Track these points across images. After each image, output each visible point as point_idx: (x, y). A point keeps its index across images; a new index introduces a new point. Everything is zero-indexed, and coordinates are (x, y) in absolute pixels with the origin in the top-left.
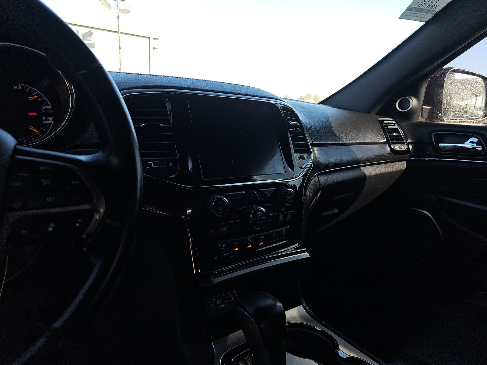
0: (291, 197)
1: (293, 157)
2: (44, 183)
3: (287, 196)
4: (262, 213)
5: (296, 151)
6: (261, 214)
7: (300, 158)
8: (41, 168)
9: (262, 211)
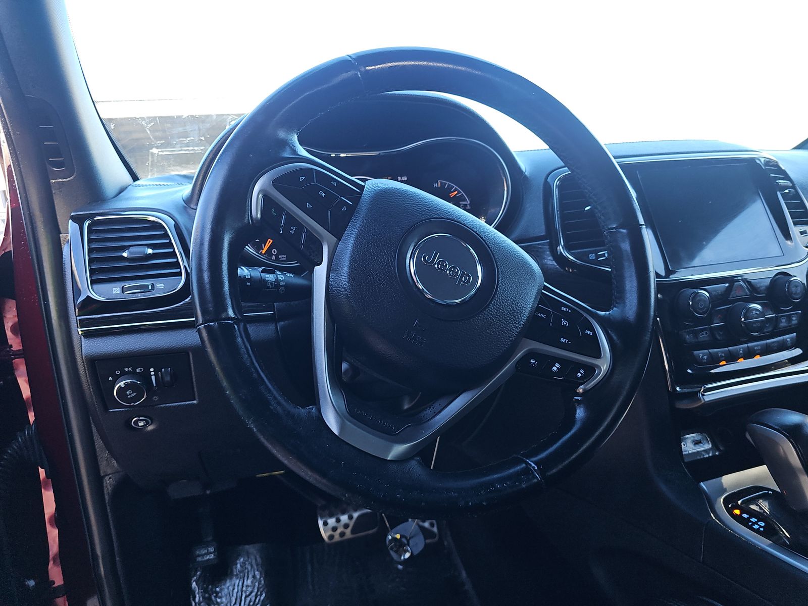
0: (799, 290)
1: (792, 231)
2: (563, 323)
3: (793, 287)
4: (758, 313)
5: (795, 224)
6: (756, 314)
7: (802, 233)
8: (563, 308)
9: (757, 310)
